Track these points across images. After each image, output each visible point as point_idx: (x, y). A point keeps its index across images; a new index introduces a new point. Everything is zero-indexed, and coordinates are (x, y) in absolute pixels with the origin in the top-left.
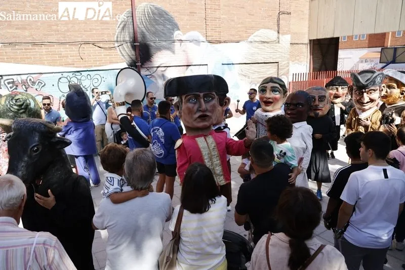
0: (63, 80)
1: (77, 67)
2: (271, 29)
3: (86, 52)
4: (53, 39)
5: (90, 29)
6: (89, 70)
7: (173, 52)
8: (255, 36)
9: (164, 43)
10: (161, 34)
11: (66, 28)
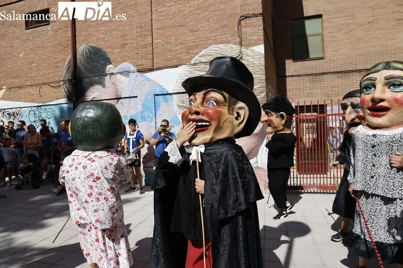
0: (32, 113)
1: (38, 103)
2: (228, 42)
3: (43, 91)
4: (28, 84)
5: (49, 73)
6: (45, 104)
7: (104, 86)
8: (200, 57)
9: (96, 78)
10: (96, 70)
11: (35, 75)
